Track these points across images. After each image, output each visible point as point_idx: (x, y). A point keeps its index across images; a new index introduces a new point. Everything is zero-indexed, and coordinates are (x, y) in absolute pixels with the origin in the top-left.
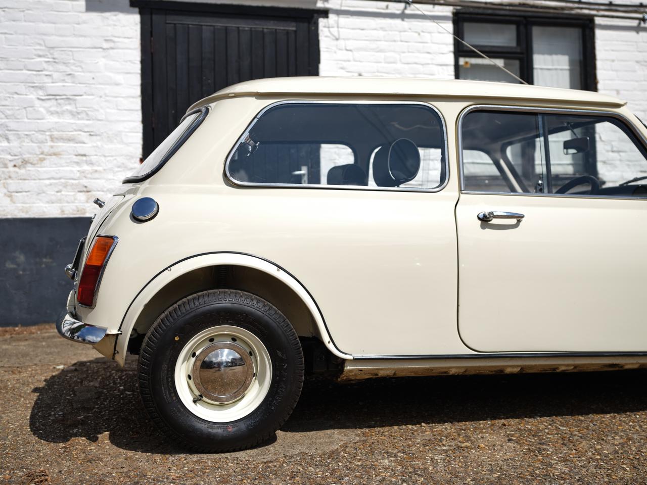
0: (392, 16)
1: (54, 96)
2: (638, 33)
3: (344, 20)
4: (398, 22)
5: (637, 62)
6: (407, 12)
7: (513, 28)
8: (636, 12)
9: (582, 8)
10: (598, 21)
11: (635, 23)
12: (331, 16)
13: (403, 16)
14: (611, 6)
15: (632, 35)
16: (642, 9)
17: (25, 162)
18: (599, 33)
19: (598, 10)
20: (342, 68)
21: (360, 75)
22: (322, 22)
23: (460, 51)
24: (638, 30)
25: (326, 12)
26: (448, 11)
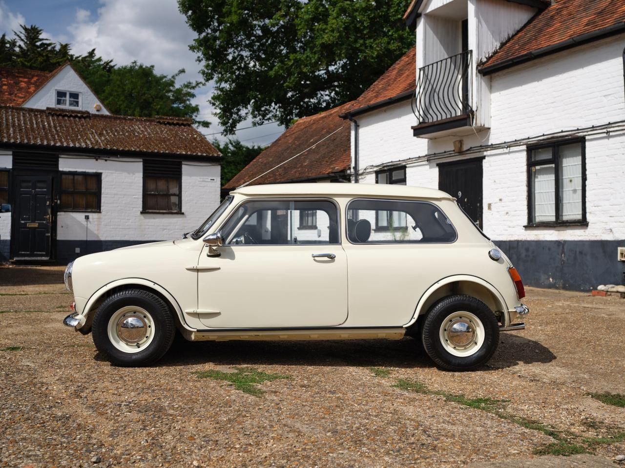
0: (505, 153)
2: (608, 139)
3: (490, 159)
4: (507, 155)
5: (607, 156)
6: (511, 151)
7: (551, 149)
8: (606, 128)
9: (579, 133)
10: (587, 138)
11: (605, 135)
12: (486, 158)
13: (509, 153)
14: (593, 128)
15: (606, 140)
16: (610, 126)
18: (588, 144)
19: (587, 132)
20: (490, 179)
21: (495, 182)
22: (484, 161)
23: (531, 164)
24: (609, 137)
25: (484, 157)
26: (524, 147)
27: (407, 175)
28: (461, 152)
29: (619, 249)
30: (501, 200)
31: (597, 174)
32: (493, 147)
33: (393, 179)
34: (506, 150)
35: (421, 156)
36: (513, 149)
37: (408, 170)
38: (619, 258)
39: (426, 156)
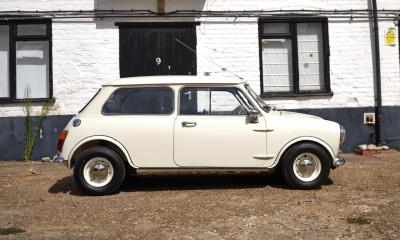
0: (229, 23)
1: (84, 64)
3: (207, 26)
4: (232, 25)
5: (350, 37)
6: (236, 20)
7: (287, 24)
8: (349, 13)
9: (321, 14)
10: (330, 19)
11: (348, 19)
12: (202, 25)
13: (234, 22)
14: (336, 12)
15: (348, 24)
17: (73, 92)
18: (330, 25)
19: (330, 14)
20: (207, 47)
21: (215, 50)
22: (197, 27)
24: (350, 22)
25: (199, 23)
26: (256, 19)
27: (53, 32)
28: (161, 14)
29: (365, 115)
30: (224, 69)
31: (340, 51)
32: (210, 14)
33: (19, 34)
34: (232, 19)
35: (83, 9)
36: (239, 19)
37: (54, 26)
38: (365, 122)
39: (95, 11)
